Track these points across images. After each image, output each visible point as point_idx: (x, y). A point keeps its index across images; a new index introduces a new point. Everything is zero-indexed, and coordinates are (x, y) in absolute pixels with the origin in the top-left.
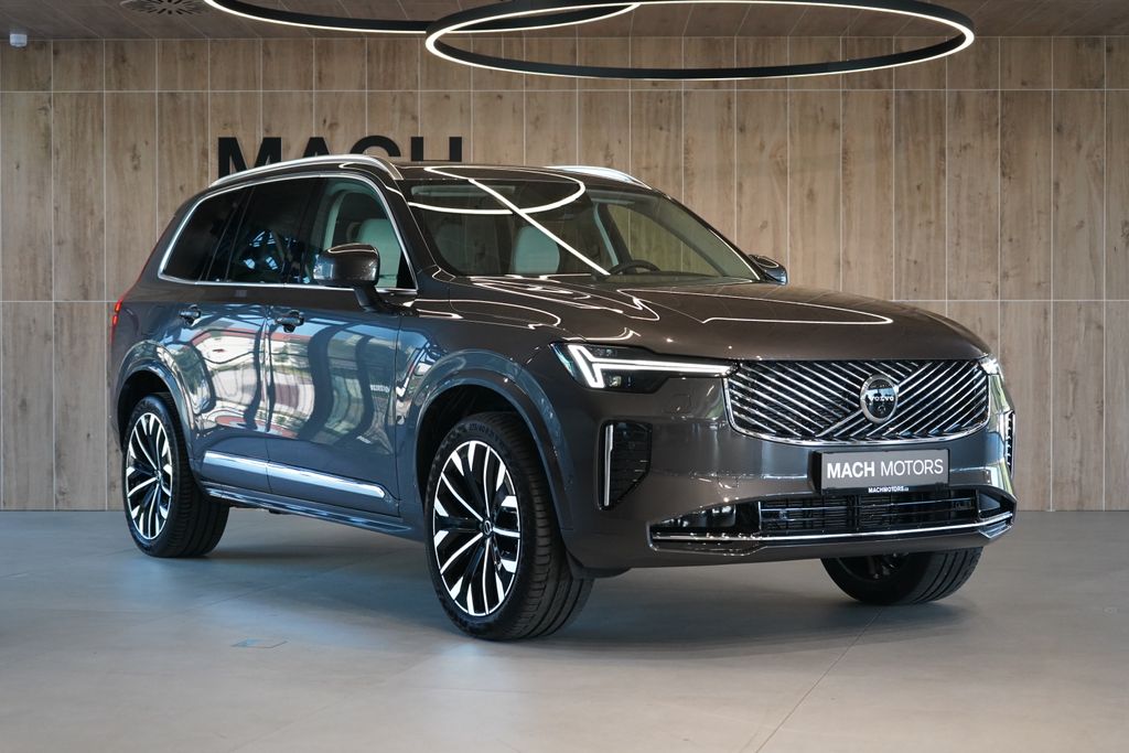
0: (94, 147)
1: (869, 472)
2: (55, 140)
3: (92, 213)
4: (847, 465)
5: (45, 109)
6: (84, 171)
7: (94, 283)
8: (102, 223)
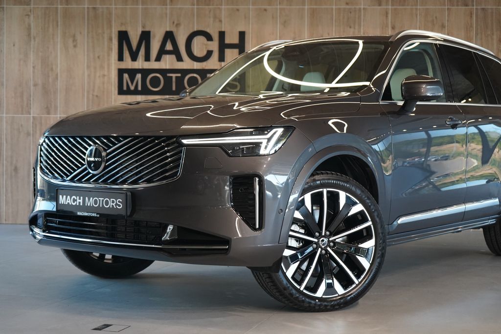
0: (53, 35)
2: (33, 32)
3: (52, 69)
5: (28, 15)
6: (48, 48)
7: (53, 106)
8: (57, 75)
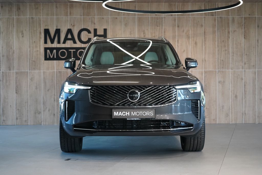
1: (128, 115)
4: (120, 112)
